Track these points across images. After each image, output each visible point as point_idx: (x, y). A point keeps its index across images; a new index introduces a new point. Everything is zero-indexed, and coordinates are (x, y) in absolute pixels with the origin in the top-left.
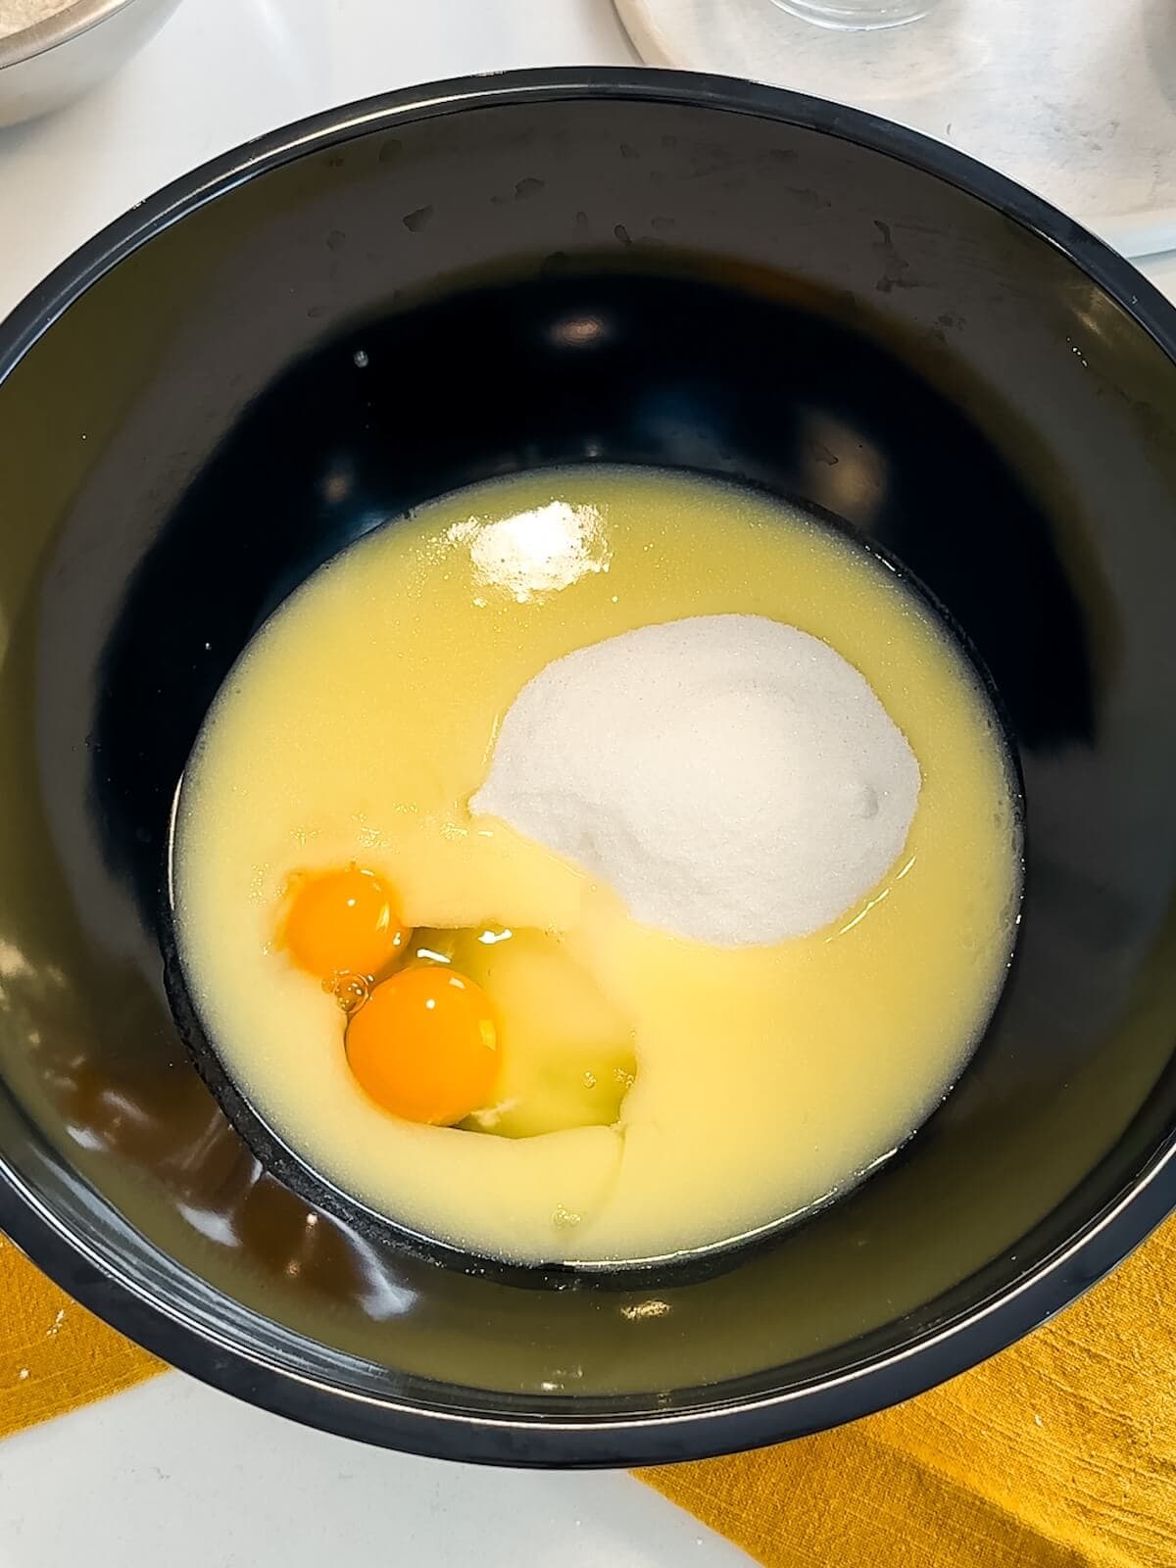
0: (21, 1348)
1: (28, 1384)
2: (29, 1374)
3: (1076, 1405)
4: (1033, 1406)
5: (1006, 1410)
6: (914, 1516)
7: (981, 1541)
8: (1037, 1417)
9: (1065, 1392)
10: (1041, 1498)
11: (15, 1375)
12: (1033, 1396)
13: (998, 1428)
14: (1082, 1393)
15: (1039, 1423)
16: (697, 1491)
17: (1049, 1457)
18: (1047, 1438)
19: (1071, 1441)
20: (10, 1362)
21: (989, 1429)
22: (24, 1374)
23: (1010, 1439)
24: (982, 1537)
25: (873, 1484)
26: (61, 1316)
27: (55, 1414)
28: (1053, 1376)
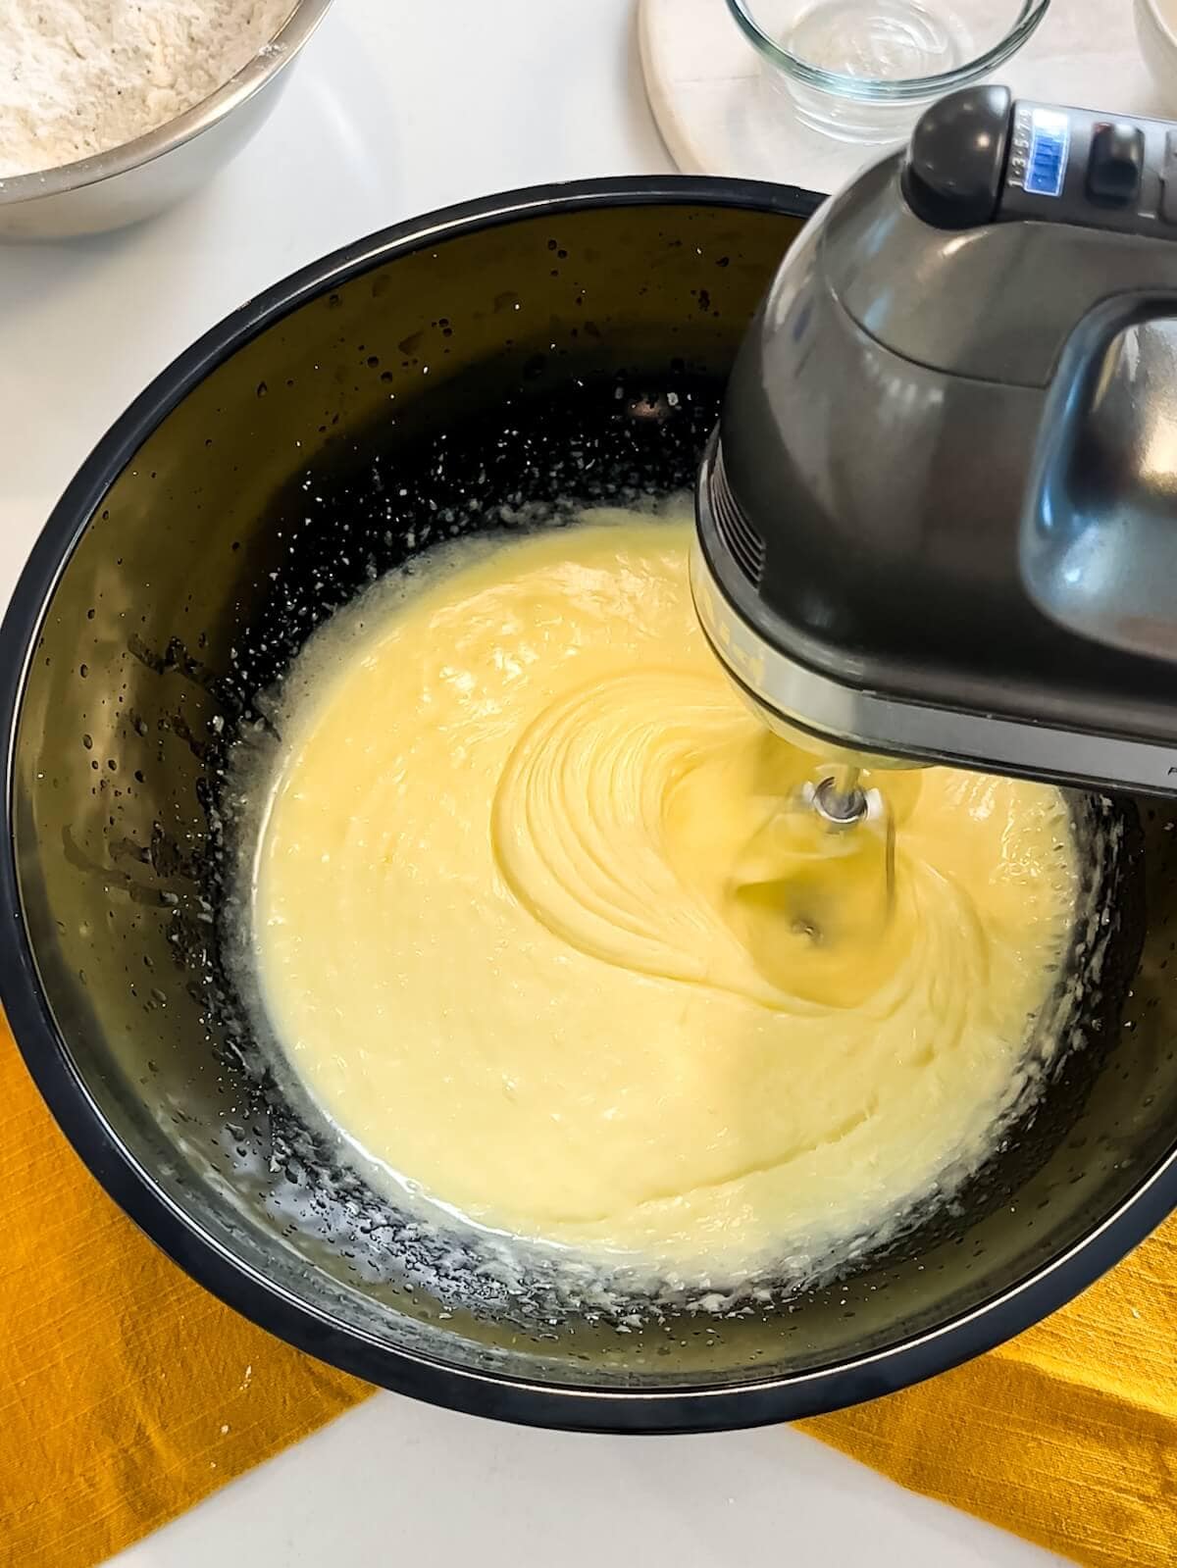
0: (218, 1407)
1: (230, 1437)
2: (230, 1428)
3: (1165, 1293)
4: (1129, 1302)
5: (1106, 1309)
6: (1042, 1417)
7: (1103, 1428)
8: (1134, 1310)
9: (1155, 1284)
10: (1150, 1382)
11: (217, 1431)
12: (1127, 1292)
13: (1102, 1327)
14: (1169, 1282)
15: (1136, 1314)
16: (851, 1428)
17: (1150, 1345)
18: (1147, 1328)
19: (1166, 1325)
20: (210, 1421)
21: (1093, 1328)
22: (225, 1429)
23: (1114, 1334)
24: (1104, 1424)
25: (1001, 1396)
26: (249, 1371)
27: (258, 1462)
28: (1141, 1272)
